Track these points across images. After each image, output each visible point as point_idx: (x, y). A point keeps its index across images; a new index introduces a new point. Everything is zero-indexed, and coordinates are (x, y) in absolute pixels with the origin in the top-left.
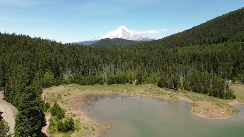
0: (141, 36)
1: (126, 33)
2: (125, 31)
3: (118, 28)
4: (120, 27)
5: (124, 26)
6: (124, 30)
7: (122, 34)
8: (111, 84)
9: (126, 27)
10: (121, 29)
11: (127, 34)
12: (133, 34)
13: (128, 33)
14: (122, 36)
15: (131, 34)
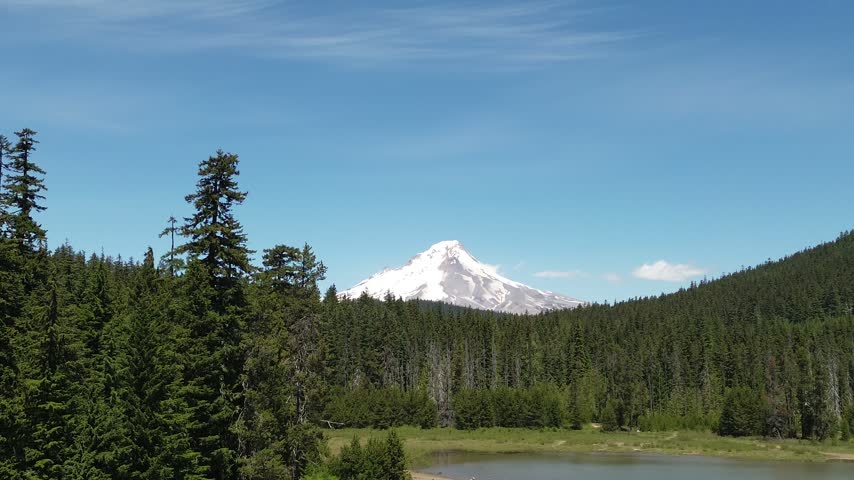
0: (553, 297)
1: (466, 278)
2: (459, 267)
3: (424, 255)
4: (435, 247)
5: (455, 242)
6: (452, 266)
7: (441, 284)
8: (474, 427)
9: (463, 247)
10: (439, 259)
11: (472, 284)
12: (505, 286)
13: (475, 278)
14: (446, 296)
15: (495, 286)
